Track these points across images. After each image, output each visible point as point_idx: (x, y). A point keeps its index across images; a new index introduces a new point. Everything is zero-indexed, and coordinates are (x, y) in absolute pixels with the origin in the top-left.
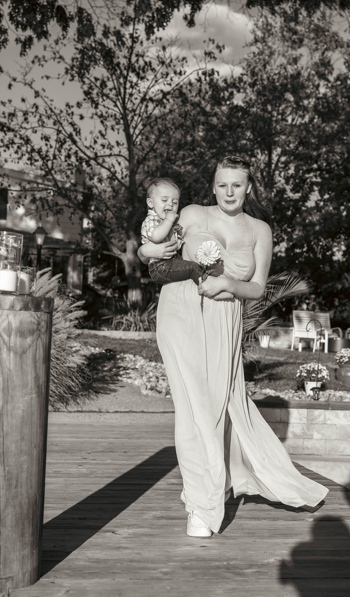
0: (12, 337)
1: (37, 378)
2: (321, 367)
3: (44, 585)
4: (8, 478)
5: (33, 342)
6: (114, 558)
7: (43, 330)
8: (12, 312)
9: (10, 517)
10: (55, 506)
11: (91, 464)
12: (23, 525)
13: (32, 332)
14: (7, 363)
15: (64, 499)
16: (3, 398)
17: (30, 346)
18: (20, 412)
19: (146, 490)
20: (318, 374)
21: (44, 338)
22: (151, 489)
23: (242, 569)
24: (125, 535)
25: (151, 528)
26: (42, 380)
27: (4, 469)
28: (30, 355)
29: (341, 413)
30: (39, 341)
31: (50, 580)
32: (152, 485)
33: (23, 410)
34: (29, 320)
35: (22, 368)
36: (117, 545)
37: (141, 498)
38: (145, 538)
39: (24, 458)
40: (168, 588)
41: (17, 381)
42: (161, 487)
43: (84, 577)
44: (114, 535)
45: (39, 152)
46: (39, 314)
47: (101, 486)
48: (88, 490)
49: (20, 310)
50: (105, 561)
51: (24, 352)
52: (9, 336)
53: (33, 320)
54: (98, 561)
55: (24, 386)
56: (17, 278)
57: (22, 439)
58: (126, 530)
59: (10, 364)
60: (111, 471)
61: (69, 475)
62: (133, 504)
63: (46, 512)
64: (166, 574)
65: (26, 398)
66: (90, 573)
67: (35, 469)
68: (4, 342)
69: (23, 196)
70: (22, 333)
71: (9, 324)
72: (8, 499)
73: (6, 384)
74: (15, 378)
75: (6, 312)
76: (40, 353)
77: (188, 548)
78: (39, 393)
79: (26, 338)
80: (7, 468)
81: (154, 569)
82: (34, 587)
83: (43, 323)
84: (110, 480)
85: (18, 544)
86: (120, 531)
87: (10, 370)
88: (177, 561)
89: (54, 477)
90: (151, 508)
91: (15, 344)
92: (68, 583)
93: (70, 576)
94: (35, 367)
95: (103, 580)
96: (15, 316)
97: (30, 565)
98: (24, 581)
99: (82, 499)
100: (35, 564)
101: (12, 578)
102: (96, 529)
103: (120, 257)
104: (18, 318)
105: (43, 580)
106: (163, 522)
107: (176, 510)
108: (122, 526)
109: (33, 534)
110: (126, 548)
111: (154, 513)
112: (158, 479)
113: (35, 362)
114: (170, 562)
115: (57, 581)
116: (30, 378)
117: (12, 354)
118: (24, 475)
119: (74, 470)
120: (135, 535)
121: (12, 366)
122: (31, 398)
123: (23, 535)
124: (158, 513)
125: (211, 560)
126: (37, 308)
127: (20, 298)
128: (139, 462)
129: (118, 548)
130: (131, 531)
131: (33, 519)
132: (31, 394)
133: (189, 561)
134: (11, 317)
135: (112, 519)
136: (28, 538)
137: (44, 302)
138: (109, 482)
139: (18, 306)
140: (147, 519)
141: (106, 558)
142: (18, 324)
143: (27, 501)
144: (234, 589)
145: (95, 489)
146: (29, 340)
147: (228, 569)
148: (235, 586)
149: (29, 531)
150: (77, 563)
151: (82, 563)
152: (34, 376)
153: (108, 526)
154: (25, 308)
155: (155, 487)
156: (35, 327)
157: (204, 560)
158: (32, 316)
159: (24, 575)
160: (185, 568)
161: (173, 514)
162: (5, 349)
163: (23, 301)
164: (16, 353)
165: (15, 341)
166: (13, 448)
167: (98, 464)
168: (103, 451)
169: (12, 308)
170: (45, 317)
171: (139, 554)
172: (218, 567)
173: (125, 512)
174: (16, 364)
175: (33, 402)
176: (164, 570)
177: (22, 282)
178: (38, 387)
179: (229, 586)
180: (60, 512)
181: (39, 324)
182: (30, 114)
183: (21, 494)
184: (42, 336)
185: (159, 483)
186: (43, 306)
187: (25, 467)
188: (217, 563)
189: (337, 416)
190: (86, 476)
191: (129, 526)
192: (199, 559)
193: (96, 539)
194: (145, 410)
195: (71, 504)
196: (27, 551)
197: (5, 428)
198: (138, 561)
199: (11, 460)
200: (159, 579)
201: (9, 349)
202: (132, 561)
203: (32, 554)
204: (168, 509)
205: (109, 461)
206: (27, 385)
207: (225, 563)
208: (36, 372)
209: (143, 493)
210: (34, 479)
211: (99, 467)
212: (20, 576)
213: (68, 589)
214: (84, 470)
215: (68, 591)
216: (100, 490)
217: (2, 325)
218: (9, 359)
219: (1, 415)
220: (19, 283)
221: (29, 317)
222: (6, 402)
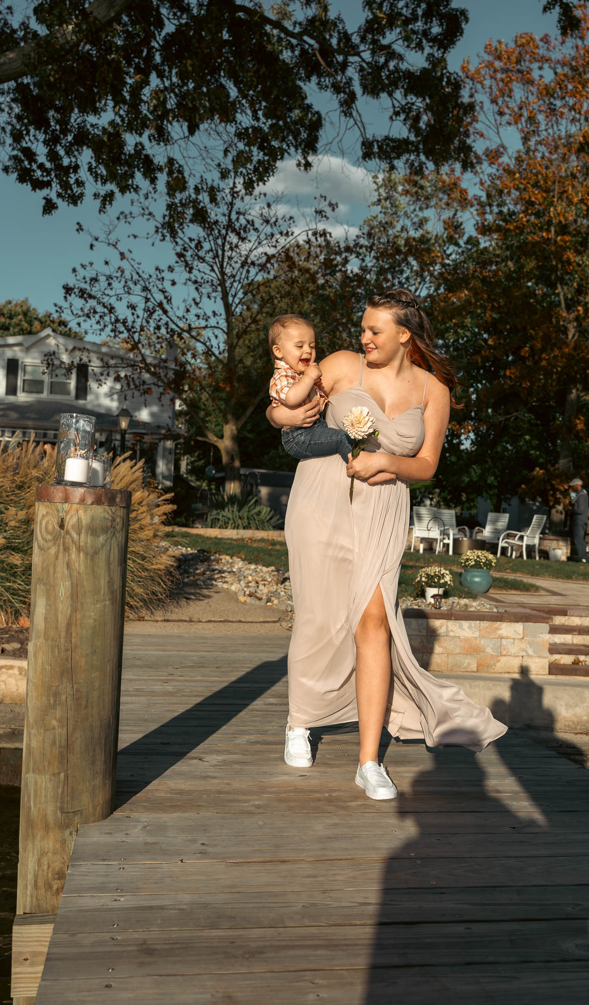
0: (83, 536)
1: (111, 582)
2: (443, 571)
3: (118, 820)
4: (76, 697)
5: (106, 541)
6: (200, 789)
7: (118, 527)
8: (82, 506)
9: (78, 741)
10: (135, 728)
11: (178, 681)
12: (94, 751)
13: (105, 530)
14: (77, 565)
15: (146, 720)
16: (72, 605)
17: (103, 546)
18: (91, 621)
19: (240, 711)
20: (439, 579)
21: (120, 536)
22: (246, 710)
23: (345, 802)
24: (214, 762)
25: (244, 755)
27: (73, 687)
28: (103, 556)
29: (465, 624)
30: (114, 541)
31: (126, 814)
32: (248, 705)
33: (95, 620)
34: (102, 515)
35: (93, 571)
36: (204, 774)
37: (234, 720)
38: (236, 766)
39: (96, 674)
40: (261, 823)
41: (87, 585)
42: (257, 707)
43: (165, 812)
44: (201, 762)
45: (124, 322)
46: (113, 509)
47: (189, 707)
48: (174, 711)
49: (92, 504)
50: (190, 792)
51: (96, 553)
52: (79, 534)
53: (107, 516)
54: (181, 792)
55: (96, 591)
56: (89, 467)
57: (94, 652)
58: (215, 756)
59: (79, 566)
60: (200, 689)
61: (153, 693)
62: (224, 727)
63: (121, 736)
64: (258, 807)
65: (98, 606)
66: (172, 806)
67: (108, 687)
68: (73, 541)
69: (105, 373)
70: (93, 531)
71: (79, 519)
72: (77, 721)
73: (75, 589)
74: (85, 583)
75: (75, 506)
76: (115, 554)
77: (286, 778)
78: (113, 600)
79: (98, 536)
80: (75, 686)
81: (245, 801)
82: (107, 822)
83: (118, 520)
84: (199, 700)
85: (88, 773)
86: (208, 758)
87: (79, 574)
88: (271, 793)
89: (135, 696)
90: (245, 731)
91: (86, 543)
92: (145, 817)
93: (148, 809)
94: (109, 570)
95: (187, 815)
96: (85, 511)
97: (102, 796)
98: (94, 814)
99: (165, 721)
100: (108, 796)
101: (80, 812)
102: (180, 755)
103: (216, 444)
104: (89, 513)
105: (117, 814)
106: (258, 747)
107: (274, 734)
108: (211, 752)
109: (105, 762)
110: (215, 778)
111: (247, 737)
112: (254, 699)
113: (109, 563)
114: (263, 793)
115: (134, 815)
116: (103, 582)
117: (82, 554)
118: (96, 694)
119: (158, 687)
120: (225, 763)
121: (82, 568)
122: (104, 606)
123: (93, 763)
124: (253, 738)
125: (311, 791)
126: (111, 501)
127: (92, 490)
128: (233, 679)
129: (205, 778)
130: (220, 758)
131: (105, 745)
132: (104, 600)
133: (285, 792)
134: (81, 512)
135: (198, 744)
136: (100, 766)
137: (119, 496)
138: (198, 702)
139: (89, 501)
140: (240, 744)
141: (191, 788)
142: (89, 521)
143: (98, 723)
144: (336, 825)
145: (181, 709)
146: (102, 539)
147: (330, 801)
148: (337, 821)
149: (100, 758)
150: (157, 794)
151: (163, 794)
152: (107, 579)
153: (194, 753)
154: (98, 501)
155: (250, 707)
156: (109, 524)
157: (302, 791)
158: (105, 510)
159: (95, 808)
160: (280, 800)
161: (270, 739)
162: (74, 549)
163: (95, 494)
164: (86, 554)
165: (85, 539)
166: (83, 662)
167: (186, 681)
168: (192, 667)
169: (82, 501)
170: (121, 512)
171: (228, 784)
172: (319, 800)
173: (214, 735)
174: (86, 567)
175: (107, 610)
176: (257, 803)
177: (95, 472)
178: (112, 593)
179: (331, 822)
180: (140, 736)
181: (113, 520)
182: (115, 279)
183: (92, 716)
184: (117, 535)
185: (255, 703)
186: (118, 500)
187: (97, 684)
188: (318, 795)
189: (461, 627)
190: (171, 694)
191: (218, 752)
192: (297, 790)
193: (180, 766)
194: (243, 620)
195: (153, 727)
196: (98, 781)
197: (73, 640)
198: (227, 793)
199: (81, 677)
200: (251, 813)
201: (79, 549)
202: (220, 792)
203: (105, 784)
204: (265, 733)
205: (199, 678)
206: (99, 591)
207: (327, 795)
208: (110, 575)
209: (236, 715)
210: (108, 699)
211: (187, 684)
212: (91, 809)
213: (146, 824)
214: (169, 688)
215: (145, 827)
216: (187, 711)
217: (71, 522)
218: (79, 561)
219: (69, 625)
220: (91, 473)
221: (102, 512)
222: (74, 610)
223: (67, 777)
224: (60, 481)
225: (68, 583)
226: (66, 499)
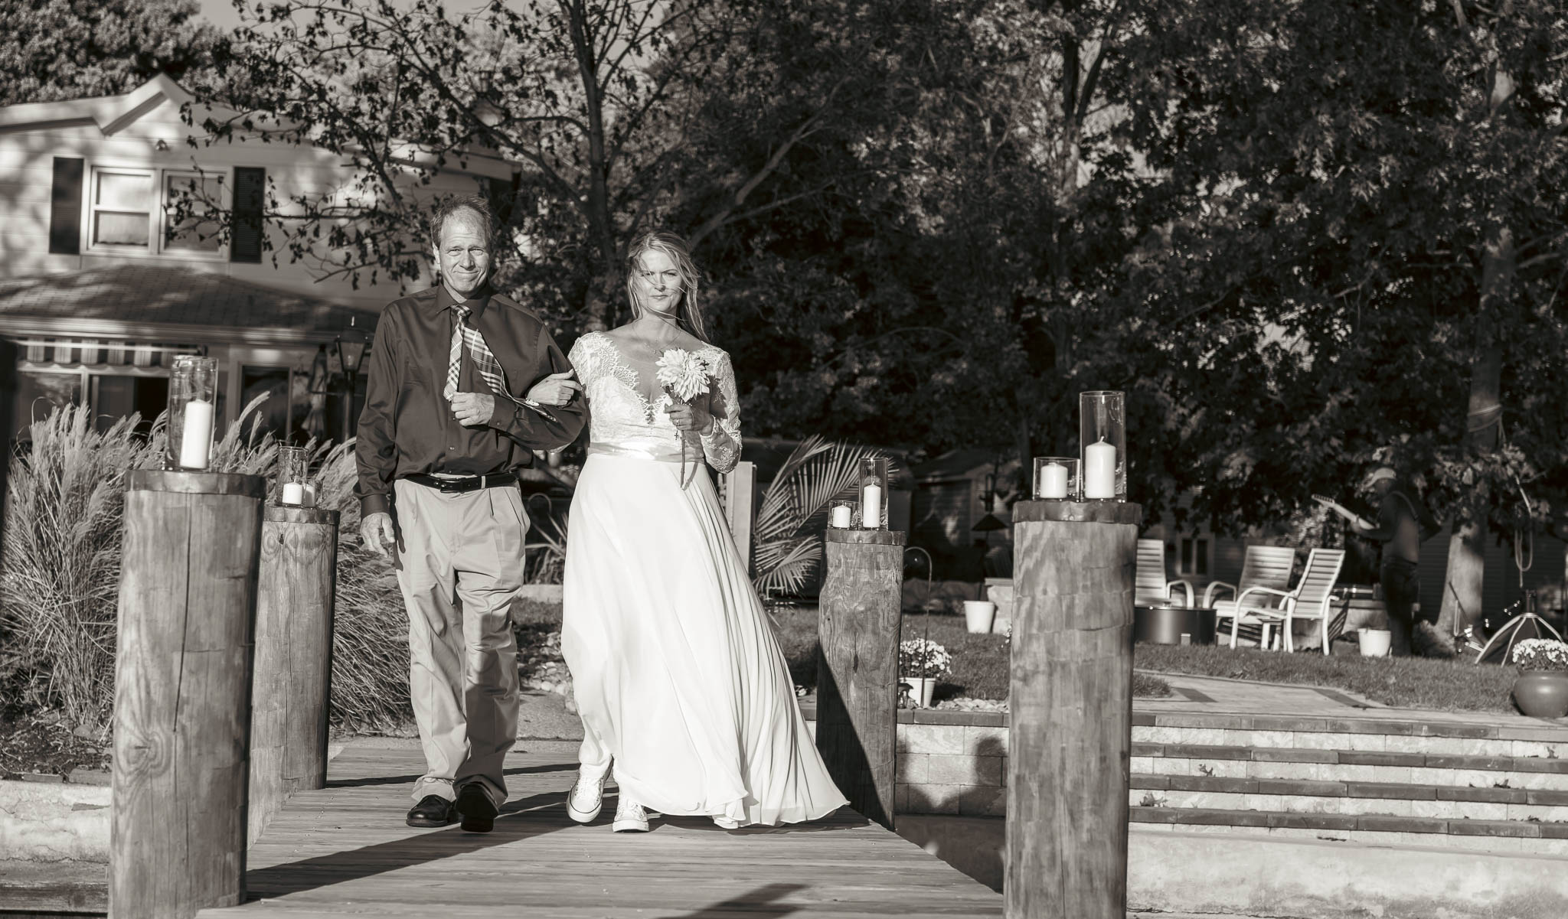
0: (299, 548)
1: (322, 588)
2: (933, 645)
4: (294, 683)
5: (318, 553)
7: (328, 542)
8: (298, 524)
13: (317, 544)
14: (294, 573)
16: (290, 606)
17: (316, 557)
18: (306, 620)
21: (330, 549)
26: (328, 591)
27: (291, 675)
28: (315, 566)
29: (939, 731)
30: (325, 553)
35: (308, 578)
39: (310, 665)
41: (302, 589)
46: (324, 526)
49: (307, 522)
51: (310, 563)
52: (296, 547)
53: (319, 532)
55: (310, 596)
56: (303, 491)
57: (308, 647)
59: (296, 574)
67: (320, 677)
68: (291, 553)
70: (308, 545)
71: (296, 535)
72: (295, 703)
73: (292, 592)
75: (292, 524)
76: (326, 565)
78: (324, 604)
79: (312, 549)
80: (293, 674)
83: (328, 535)
87: (296, 580)
91: (302, 555)
96: (301, 528)
101: (298, 779)
104: (304, 530)
113: (320, 573)
116: (316, 588)
117: (298, 564)
121: (298, 575)
126: (323, 520)
127: (306, 510)
134: (297, 529)
137: (329, 514)
139: (304, 518)
142: (304, 536)
146: (315, 551)
154: (311, 520)
156: (321, 539)
158: (317, 528)
162: (292, 560)
163: (309, 513)
164: (302, 564)
165: (301, 552)
166: (299, 654)
169: (298, 520)
170: (330, 529)
174: (302, 575)
177: (309, 494)
181: (324, 536)
182: (329, 16)
184: (328, 547)
186: (328, 518)
189: (930, 737)
197: (291, 635)
199: (298, 667)
201: (296, 560)
210: (320, 688)
217: (289, 538)
218: (296, 570)
219: (288, 623)
220: (305, 496)
221: (314, 529)
222: (292, 610)
223: (286, 749)
224: (279, 504)
225: (287, 589)
226: (285, 519)
